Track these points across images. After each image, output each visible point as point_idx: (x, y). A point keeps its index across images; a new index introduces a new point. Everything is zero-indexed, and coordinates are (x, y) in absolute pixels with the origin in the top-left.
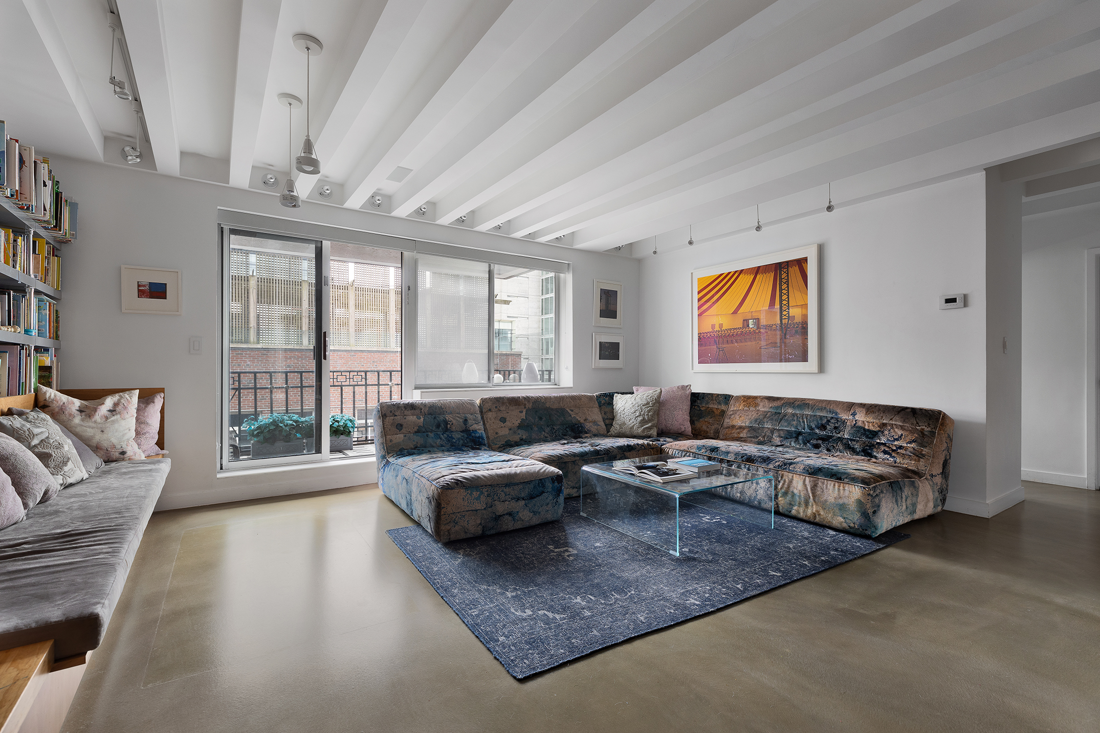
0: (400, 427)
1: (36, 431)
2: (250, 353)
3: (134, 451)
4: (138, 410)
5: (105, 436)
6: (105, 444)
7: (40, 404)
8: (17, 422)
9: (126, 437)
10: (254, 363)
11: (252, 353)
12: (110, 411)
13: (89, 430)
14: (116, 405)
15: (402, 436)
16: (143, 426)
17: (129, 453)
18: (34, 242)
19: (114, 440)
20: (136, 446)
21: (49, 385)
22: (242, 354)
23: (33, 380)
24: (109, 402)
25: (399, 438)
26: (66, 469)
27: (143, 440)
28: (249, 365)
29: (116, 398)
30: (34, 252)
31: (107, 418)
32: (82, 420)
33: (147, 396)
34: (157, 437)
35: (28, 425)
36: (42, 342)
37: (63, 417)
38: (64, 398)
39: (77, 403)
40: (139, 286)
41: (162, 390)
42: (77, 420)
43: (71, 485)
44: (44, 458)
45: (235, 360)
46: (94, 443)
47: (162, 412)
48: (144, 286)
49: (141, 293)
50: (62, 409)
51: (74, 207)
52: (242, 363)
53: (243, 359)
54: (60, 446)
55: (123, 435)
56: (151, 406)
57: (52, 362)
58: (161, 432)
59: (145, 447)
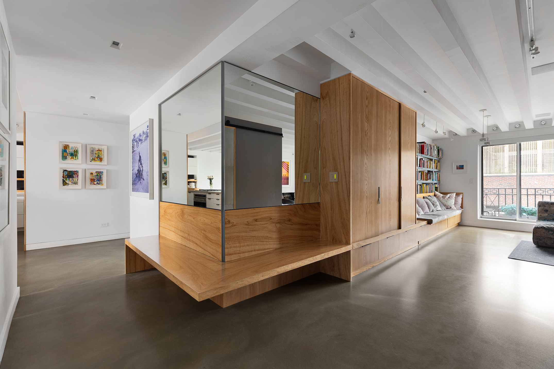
0: (546, 211)
1: (432, 199)
2: (537, 177)
3: (453, 207)
4: (455, 198)
5: (447, 203)
6: (447, 205)
7: (435, 195)
8: (429, 197)
9: (452, 204)
10: (539, 183)
11: (538, 178)
12: (448, 197)
13: (444, 201)
14: (450, 196)
15: (547, 214)
16: (456, 202)
17: (452, 208)
18: (434, 161)
19: (449, 204)
20: (454, 206)
21: (437, 191)
22: (532, 178)
23: (434, 190)
24: (448, 195)
25: (546, 215)
26: (437, 207)
27: (456, 205)
28: (536, 184)
29: (450, 194)
30: (434, 163)
31: (448, 199)
32: (443, 199)
33: (458, 194)
34: (461, 205)
35: (431, 198)
36: (436, 182)
37: (439, 198)
38: (440, 194)
39: (442, 195)
40: (457, 166)
41: (462, 193)
42: (442, 199)
43: (438, 210)
44: (433, 204)
45: (527, 181)
46: (444, 204)
47: (462, 199)
48: (458, 166)
49: (457, 168)
50: (439, 196)
51: (442, 151)
52: (532, 183)
53: (533, 181)
54: (436, 203)
55: (451, 203)
56: (459, 197)
57: (438, 186)
58: (462, 204)
59: (457, 207)
